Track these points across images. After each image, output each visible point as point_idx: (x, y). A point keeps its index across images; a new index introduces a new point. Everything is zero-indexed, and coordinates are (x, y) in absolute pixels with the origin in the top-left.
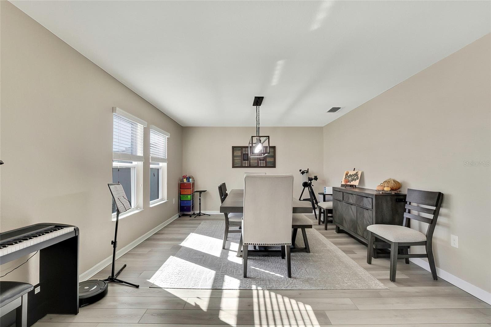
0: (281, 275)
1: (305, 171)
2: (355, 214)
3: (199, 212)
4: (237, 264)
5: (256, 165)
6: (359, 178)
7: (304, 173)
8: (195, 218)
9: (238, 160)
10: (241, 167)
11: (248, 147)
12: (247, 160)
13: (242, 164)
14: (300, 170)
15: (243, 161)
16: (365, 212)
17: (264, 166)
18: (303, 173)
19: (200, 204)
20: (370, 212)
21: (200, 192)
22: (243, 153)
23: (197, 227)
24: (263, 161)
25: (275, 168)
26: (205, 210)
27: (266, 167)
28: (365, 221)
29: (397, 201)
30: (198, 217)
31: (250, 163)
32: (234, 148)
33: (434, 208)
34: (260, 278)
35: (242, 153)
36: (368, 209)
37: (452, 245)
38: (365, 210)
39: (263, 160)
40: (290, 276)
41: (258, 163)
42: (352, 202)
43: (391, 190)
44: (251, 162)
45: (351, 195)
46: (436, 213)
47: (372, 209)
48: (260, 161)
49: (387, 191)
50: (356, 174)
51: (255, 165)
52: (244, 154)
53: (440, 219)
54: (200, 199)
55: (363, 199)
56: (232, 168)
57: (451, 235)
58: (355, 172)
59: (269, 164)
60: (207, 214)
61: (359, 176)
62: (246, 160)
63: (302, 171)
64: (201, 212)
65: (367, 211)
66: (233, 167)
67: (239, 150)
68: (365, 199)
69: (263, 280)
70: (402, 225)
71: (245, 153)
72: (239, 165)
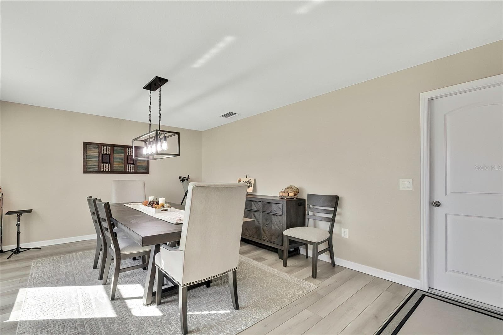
0: (226, 311)
1: (185, 179)
2: (260, 221)
3: (15, 246)
4: (156, 317)
5: (122, 170)
6: (253, 185)
7: (185, 180)
8: (9, 260)
9: (93, 164)
10: (99, 172)
11: (132, 146)
12: (109, 163)
13: (101, 169)
14: (180, 177)
15: (102, 165)
16: (273, 218)
17: (134, 171)
18: (183, 180)
19: (18, 233)
20: (280, 217)
21: (19, 213)
22: (102, 152)
23: (27, 275)
24: (132, 166)
25: (149, 174)
26: (29, 242)
27: (136, 173)
28: (273, 226)
29: (299, 205)
30: (15, 257)
31: (112, 167)
32: (86, 145)
33: (333, 209)
34: (206, 326)
35: (100, 152)
36: (277, 214)
37: (343, 236)
38: (272, 216)
39: (132, 164)
40: (237, 308)
41: (125, 167)
42: (255, 209)
43: (294, 196)
44: (114, 165)
45: (255, 203)
46: (334, 213)
47: (283, 214)
48: (127, 165)
49: (291, 197)
50: (249, 182)
51: (120, 171)
52: (103, 154)
53: (337, 218)
54: (18, 225)
55: (271, 205)
56: (83, 173)
57: (343, 229)
58: (247, 180)
59: (140, 169)
60: (32, 248)
61: (253, 183)
62: (107, 163)
63: (181, 179)
64: (20, 246)
65: (276, 217)
66: (86, 171)
67: (95, 148)
68: (273, 205)
69: (211, 327)
70: (305, 226)
71: (105, 152)
72: (96, 169)
